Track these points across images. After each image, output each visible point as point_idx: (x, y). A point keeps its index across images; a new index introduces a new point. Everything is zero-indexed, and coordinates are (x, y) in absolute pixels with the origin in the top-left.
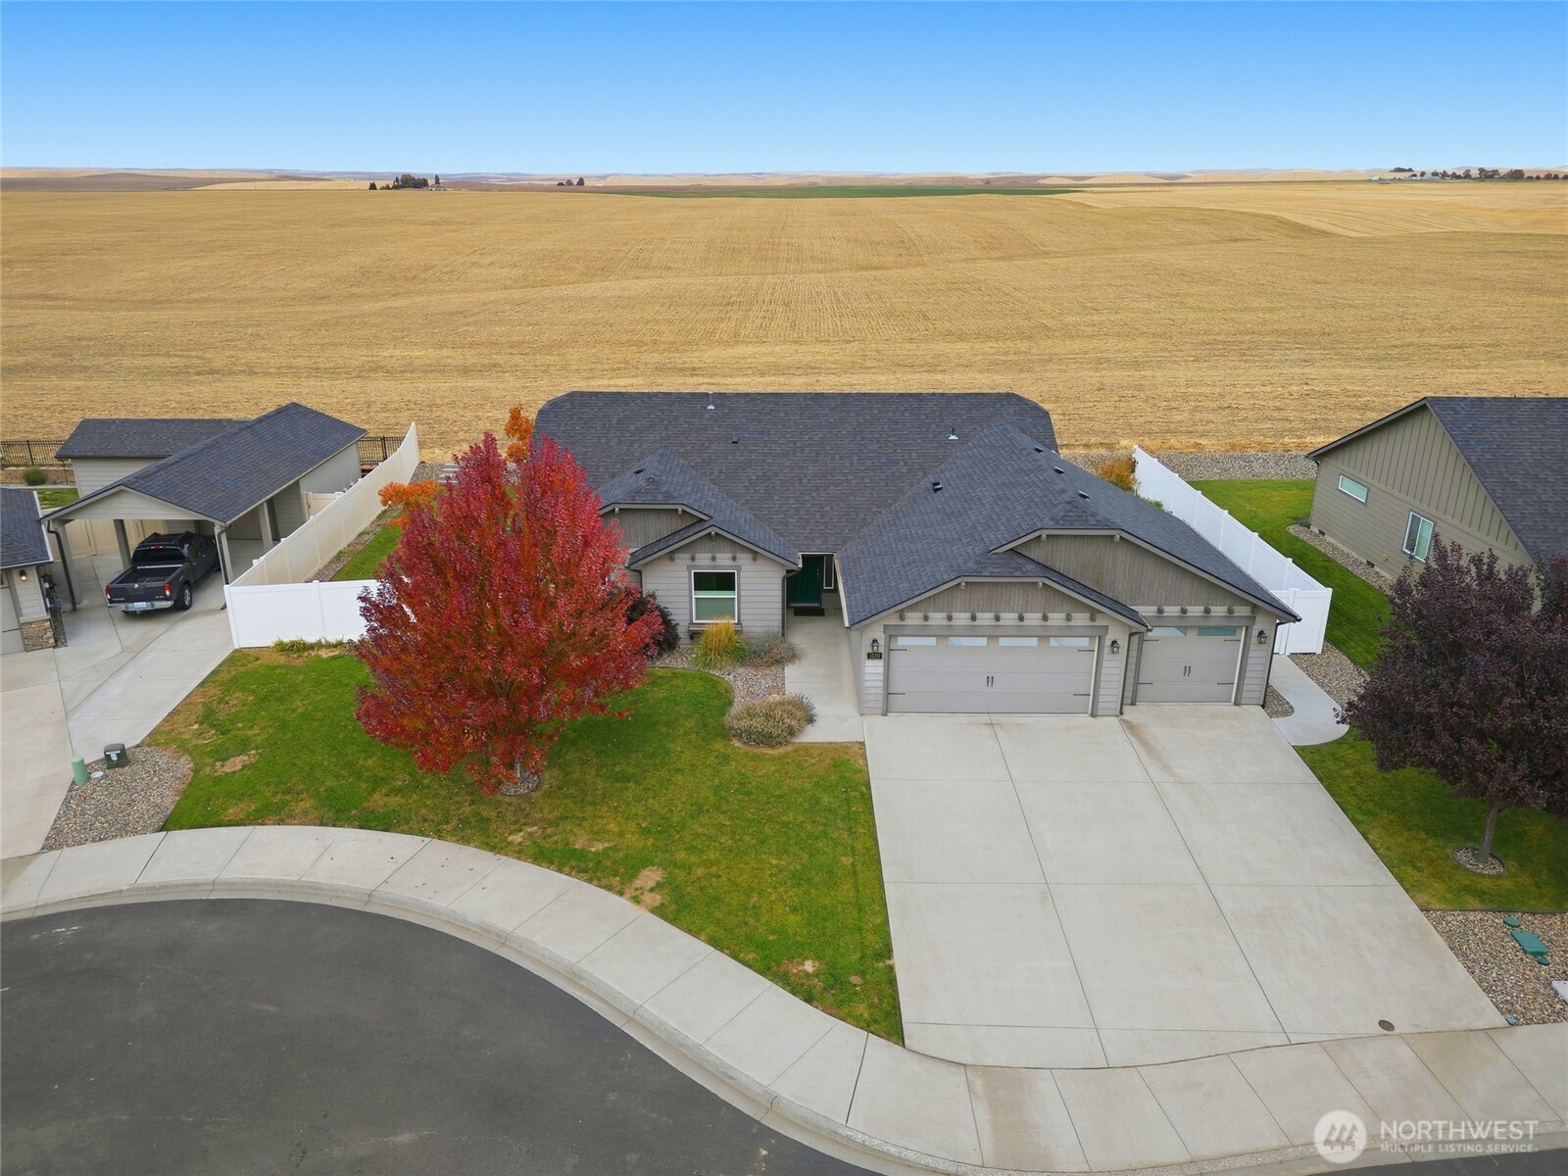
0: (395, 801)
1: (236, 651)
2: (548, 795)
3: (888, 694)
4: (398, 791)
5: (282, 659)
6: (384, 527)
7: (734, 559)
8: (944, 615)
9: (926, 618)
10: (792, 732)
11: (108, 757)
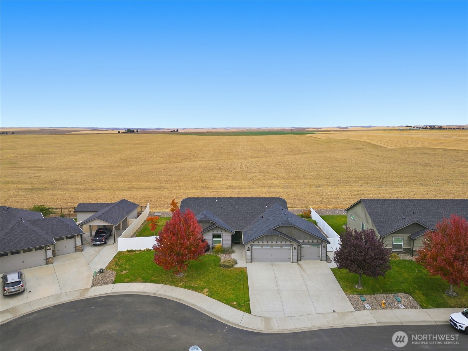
0: (156, 278)
1: (118, 252)
2: (186, 277)
3: (252, 258)
4: (157, 277)
5: (129, 253)
6: (144, 226)
7: (221, 232)
8: (262, 242)
9: (258, 243)
10: (233, 265)
11: (100, 271)
